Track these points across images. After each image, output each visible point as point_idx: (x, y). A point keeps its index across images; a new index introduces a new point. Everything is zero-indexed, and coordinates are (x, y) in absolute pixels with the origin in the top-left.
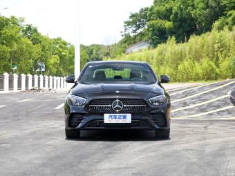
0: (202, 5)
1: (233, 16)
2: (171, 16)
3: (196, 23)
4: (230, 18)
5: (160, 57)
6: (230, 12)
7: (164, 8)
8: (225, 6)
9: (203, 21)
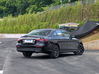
0: (20, 2)
1: (33, 7)
2: (6, 5)
3: (17, 9)
4: (32, 8)
5: (5, 22)
6: (32, 6)
7: (2, 1)
8: (30, 3)
9: (20, 8)
